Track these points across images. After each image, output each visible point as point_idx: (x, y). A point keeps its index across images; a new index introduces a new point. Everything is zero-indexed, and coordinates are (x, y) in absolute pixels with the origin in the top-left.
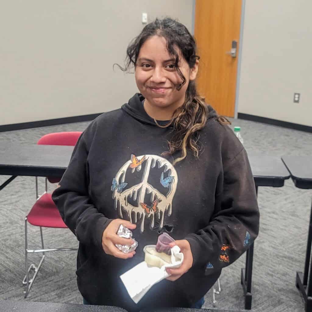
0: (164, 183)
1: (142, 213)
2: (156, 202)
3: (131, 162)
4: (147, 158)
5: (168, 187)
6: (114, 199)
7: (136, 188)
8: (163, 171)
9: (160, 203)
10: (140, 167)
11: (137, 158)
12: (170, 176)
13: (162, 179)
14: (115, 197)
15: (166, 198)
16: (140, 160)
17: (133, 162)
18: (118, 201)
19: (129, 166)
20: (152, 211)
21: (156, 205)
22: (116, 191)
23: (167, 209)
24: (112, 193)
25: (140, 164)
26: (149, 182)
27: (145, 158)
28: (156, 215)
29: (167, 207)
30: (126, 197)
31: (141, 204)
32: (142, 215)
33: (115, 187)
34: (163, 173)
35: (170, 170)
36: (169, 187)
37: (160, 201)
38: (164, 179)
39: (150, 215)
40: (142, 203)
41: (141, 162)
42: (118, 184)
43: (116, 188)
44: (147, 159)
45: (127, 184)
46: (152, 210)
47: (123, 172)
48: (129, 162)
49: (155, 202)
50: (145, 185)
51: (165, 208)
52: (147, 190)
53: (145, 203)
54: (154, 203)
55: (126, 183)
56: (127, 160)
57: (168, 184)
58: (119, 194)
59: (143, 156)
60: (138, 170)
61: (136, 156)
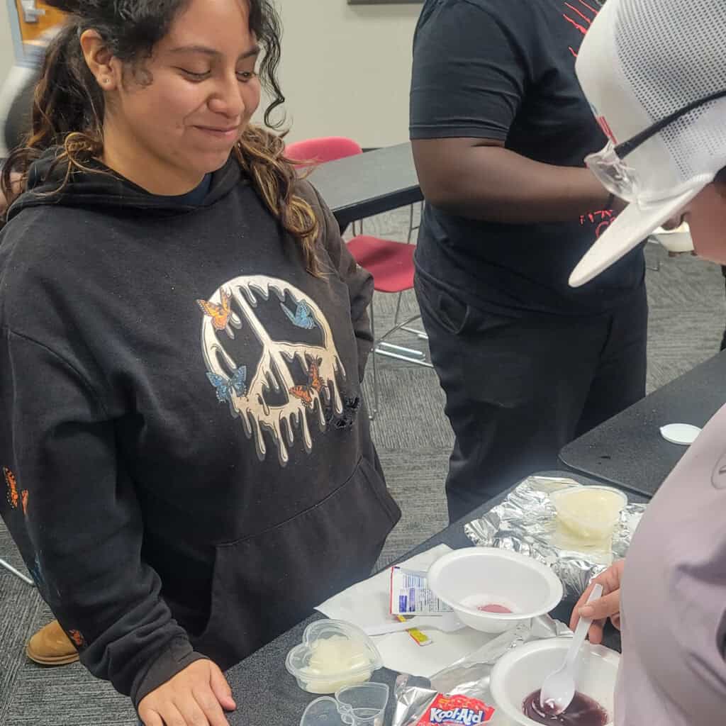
0: (301, 321)
1: (298, 411)
2: (313, 368)
3: (210, 318)
4: (229, 293)
5: (314, 325)
6: (240, 417)
7: (264, 366)
8: (280, 302)
9: (322, 364)
10: (235, 318)
11: (211, 304)
12: (298, 303)
13: (292, 315)
14: (238, 411)
15: (325, 347)
16: (219, 301)
17: (213, 315)
18: (249, 414)
19: (215, 329)
20: (313, 393)
21: (318, 374)
22: (234, 395)
23: (336, 370)
24: (228, 405)
25: (229, 311)
26: (275, 338)
27: (225, 294)
28: (322, 395)
29: (335, 365)
30: (260, 396)
31: (293, 392)
32: (300, 413)
33: (227, 389)
34: (282, 305)
35: (287, 292)
36: (315, 323)
37: (319, 362)
38: (295, 315)
39: (312, 403)
40: (293, 388)
41: (225, 306)
42: (226, 378)
43: (229, 390)
44: (232, 294)
45: (245, 367)
46: (313, 390)
47: (214, 349)
48: (207, 320)
49: (312, 370)
50: (273, 350)
51: (333, 371)
52: (284, 356)
53: (296, 384)
54: (312, 372)
55: (243, 367)
56: (201, 319)
57: (311, 320)
58: (244, 398)
59: (218, 292)
60: (238, 325)
61: (207, 299)
